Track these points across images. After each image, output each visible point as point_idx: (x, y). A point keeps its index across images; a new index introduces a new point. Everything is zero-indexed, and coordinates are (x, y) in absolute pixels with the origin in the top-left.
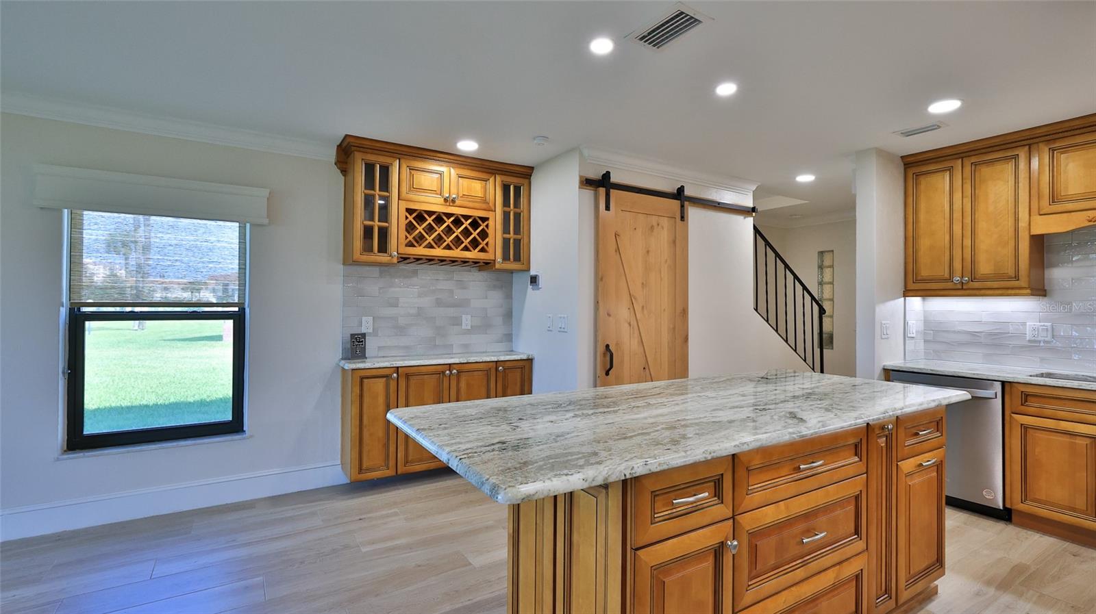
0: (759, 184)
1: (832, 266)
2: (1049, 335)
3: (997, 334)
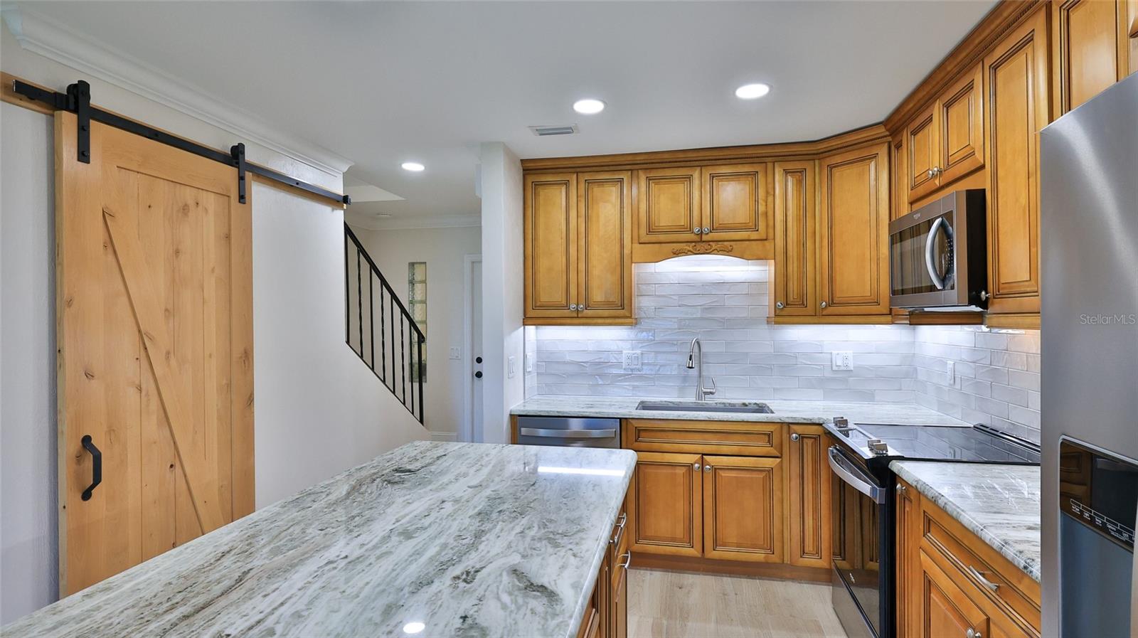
0: (353, 164)
1: (424, 282)
2: (640, 363)
3: (599, 363)
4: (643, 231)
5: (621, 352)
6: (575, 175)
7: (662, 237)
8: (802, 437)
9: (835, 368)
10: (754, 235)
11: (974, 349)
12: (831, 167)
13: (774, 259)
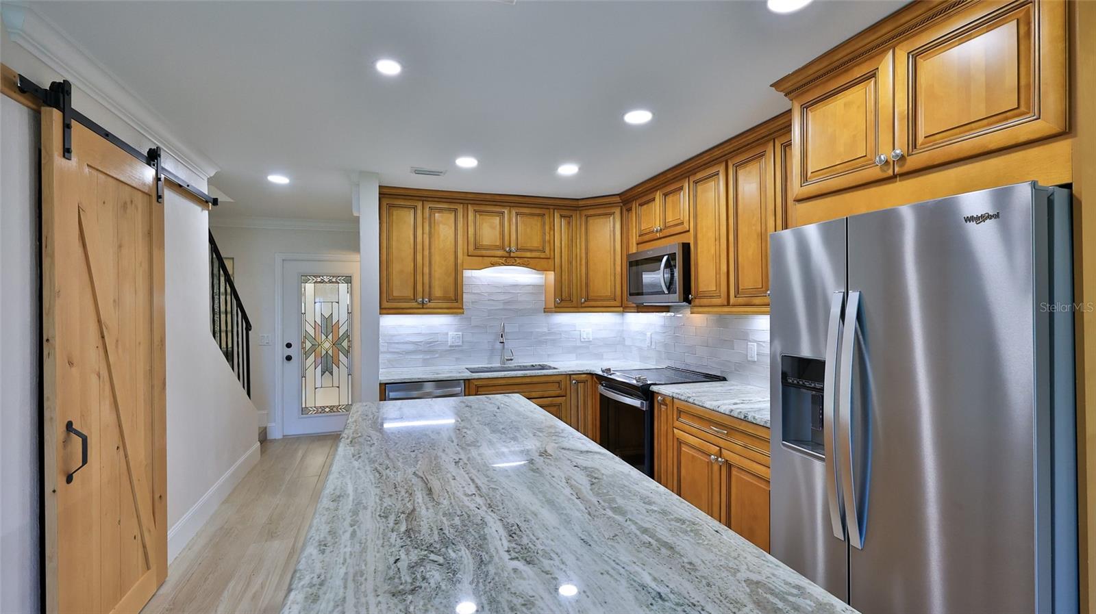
0: (219, 170)
2: (461, 341)
3: (431, 343)
4: (471, 247)
5: (447, 334)
6: (421, 203)
7: (484, 252)
8: (578, 382)
9: (583, 340)
10: (543, 255)
11: (664, 326)
12: (587, 217)
13: (554, 271)
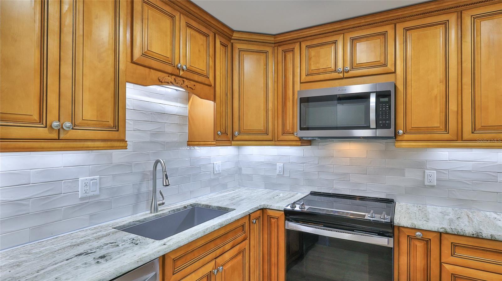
2: (98, 189)
4: (137, 50)
5: (77, 180)
7: (154, 64)
9: (215, 173)
10: (206, 81)
11: (304, 158)
12: (240, 50)
13: (214, 100)
